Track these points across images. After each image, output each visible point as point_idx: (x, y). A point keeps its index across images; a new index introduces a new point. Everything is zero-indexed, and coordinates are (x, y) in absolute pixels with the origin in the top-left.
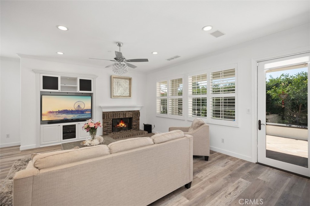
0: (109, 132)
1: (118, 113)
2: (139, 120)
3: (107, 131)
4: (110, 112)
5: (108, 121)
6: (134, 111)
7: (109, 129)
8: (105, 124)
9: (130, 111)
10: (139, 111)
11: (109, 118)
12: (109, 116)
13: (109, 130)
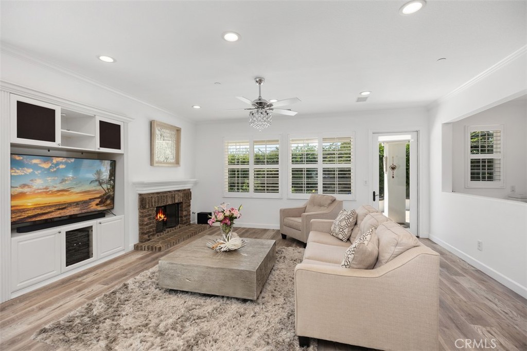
0: (151, 235)
1: (165, 195)
2: (190, 205)
3: (149, 232)
4: (153, 193)
5: (150, 212)
6: (184, 190)
7: (151, 227)
8: (146, 219)
9: (179, 191)
10: (190, 189)
11: (152, 205)
12: (152, 202)
13: (151, 230)
